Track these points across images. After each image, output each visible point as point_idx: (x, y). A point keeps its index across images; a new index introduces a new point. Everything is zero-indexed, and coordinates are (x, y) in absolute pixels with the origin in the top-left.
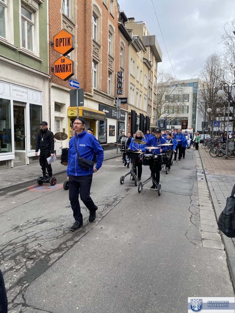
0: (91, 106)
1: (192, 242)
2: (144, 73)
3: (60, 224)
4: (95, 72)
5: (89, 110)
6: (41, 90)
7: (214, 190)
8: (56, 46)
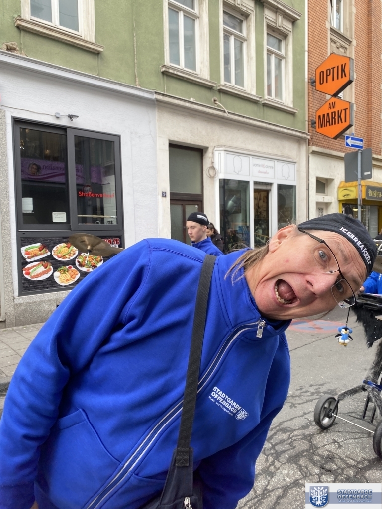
0: (380, 178)
5: (379, 186)
6: (295, 160)
8: (321, 84)
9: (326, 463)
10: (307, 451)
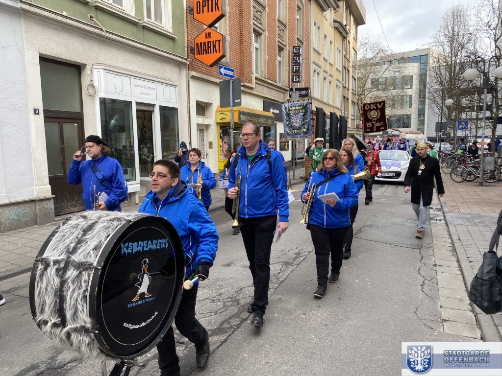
0: (252, 104)
1: (427, 325)
2: (336, 46)
3: (217, 292)
4: (257, 49)
5: (249, 111)
6: (175, 84)
7: (460, 240)
8: (197, 13)
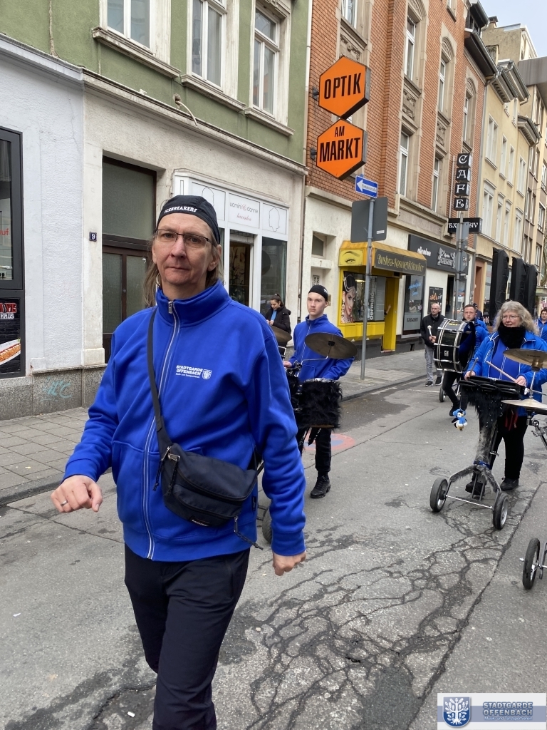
2: (519, 156)
3: (392, 556)
5: (390, 251)
6: (287, 205)
8: (326, 98)
9: (352, 649)
10: (324, 633)
